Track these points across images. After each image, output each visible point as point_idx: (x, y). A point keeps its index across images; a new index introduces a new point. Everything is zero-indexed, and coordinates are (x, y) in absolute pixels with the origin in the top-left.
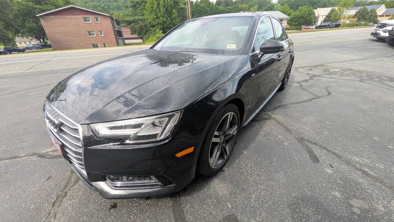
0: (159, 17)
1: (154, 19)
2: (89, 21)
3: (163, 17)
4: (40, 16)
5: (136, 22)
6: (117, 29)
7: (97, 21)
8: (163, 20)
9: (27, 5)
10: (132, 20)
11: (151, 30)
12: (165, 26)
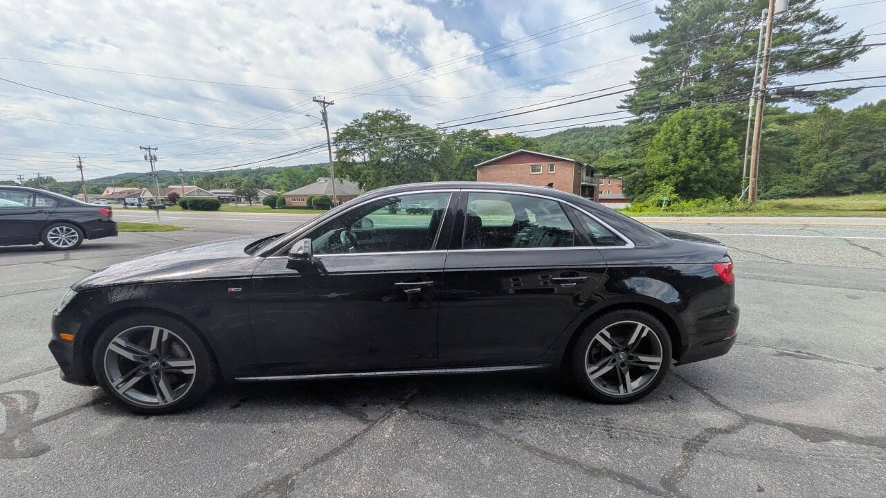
0: (681, 158)
1: (666, 163)
2: (539, 170)
3: (691, 158)
4: (478, 167)
5: (625, 169)
6: (584, 183)
7: (552, 170)
8: (688, 165)
9: (475, 153)
10: (617, 166)
11: (653, 185)
12: (692, 177)
